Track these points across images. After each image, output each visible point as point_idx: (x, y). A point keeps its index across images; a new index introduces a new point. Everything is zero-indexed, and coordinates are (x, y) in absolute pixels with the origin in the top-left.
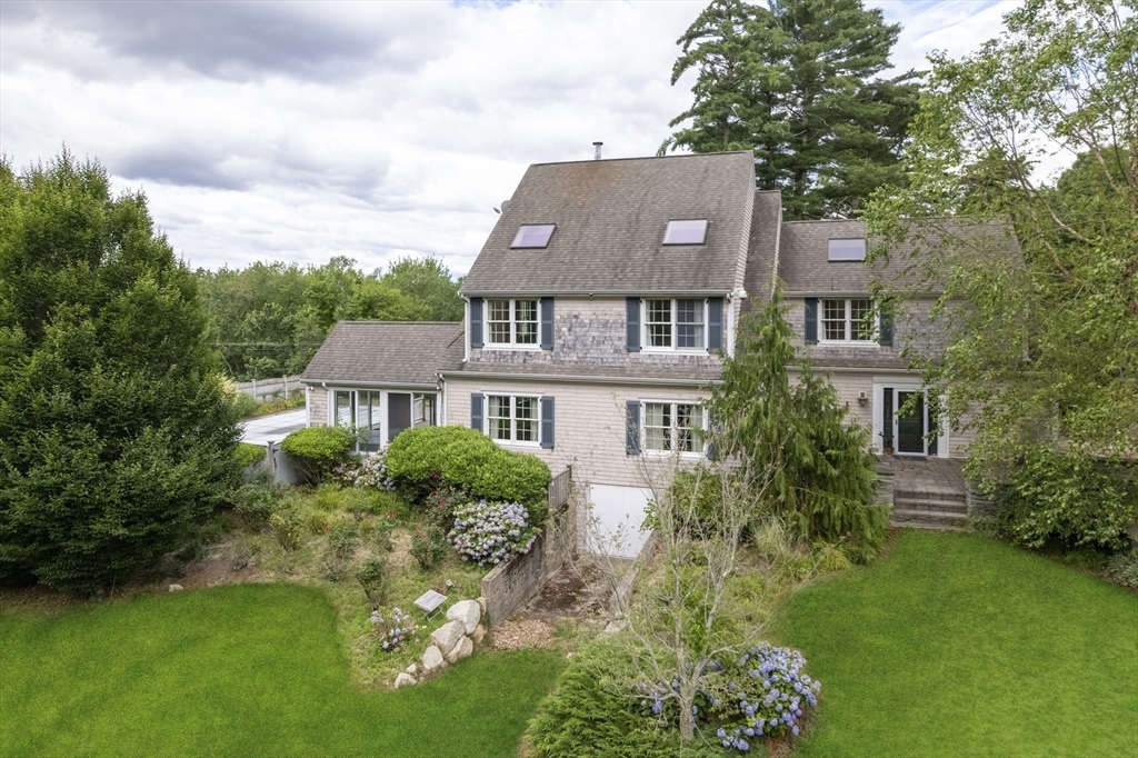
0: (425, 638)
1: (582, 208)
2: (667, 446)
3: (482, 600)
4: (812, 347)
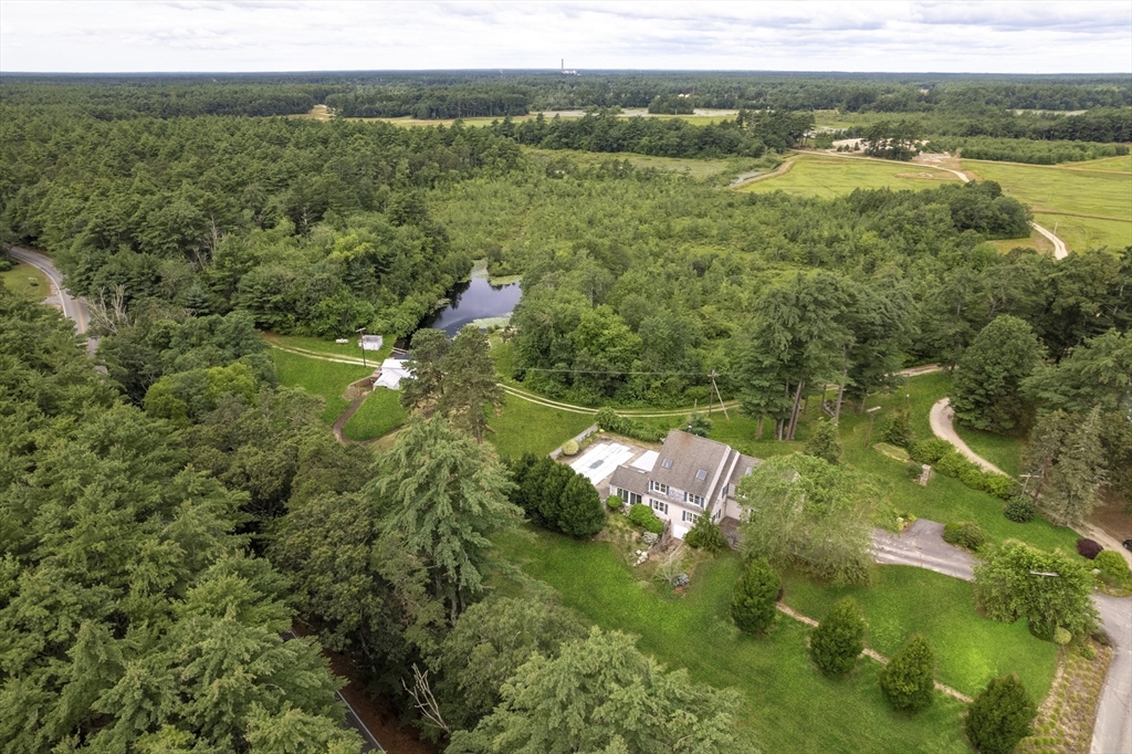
0: (638, 559)
1: (681, 455)
2: (691, 521)
3: (648, 552)
4: (736, 496)
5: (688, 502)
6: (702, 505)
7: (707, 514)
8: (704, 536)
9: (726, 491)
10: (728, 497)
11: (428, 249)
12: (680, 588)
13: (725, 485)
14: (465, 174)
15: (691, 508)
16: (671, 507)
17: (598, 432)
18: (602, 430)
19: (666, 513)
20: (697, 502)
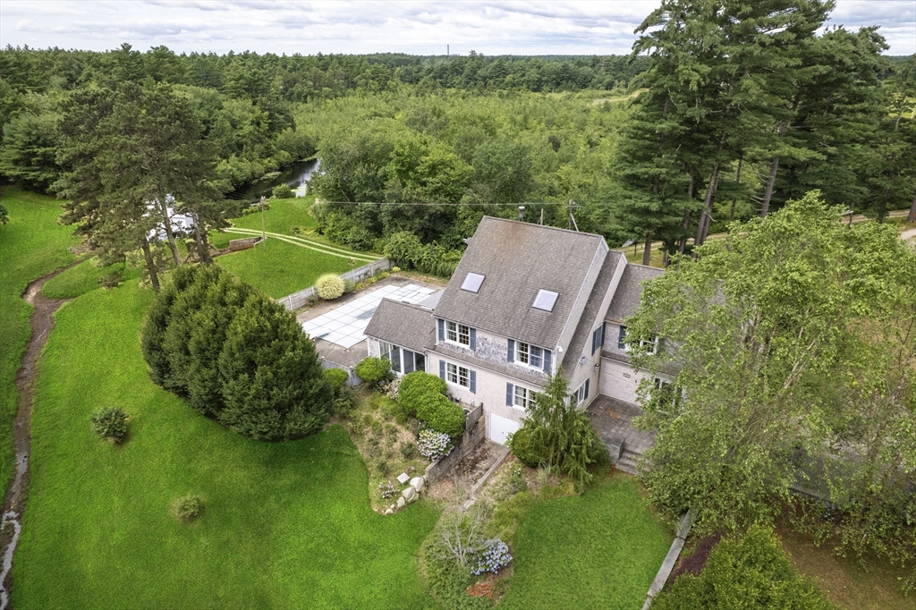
0: (399, 494)
1: (502, 263)
2: (524, 406)
3: (425, 477)
4: (621, 349)
5: (517, 362)
6: (547, 369)
7: (559, 387)
8: (553, 440)
9: (600, 338)
10: (603, 354)
11: (263, 125)
12: (489, 582)
13: (597, 324)
14: (339, 93)
15: (523, 377)
16: (483, 378)
17: (390, 270)
18: (396, 269)
19: (473, 389)
20: (535, 362)
